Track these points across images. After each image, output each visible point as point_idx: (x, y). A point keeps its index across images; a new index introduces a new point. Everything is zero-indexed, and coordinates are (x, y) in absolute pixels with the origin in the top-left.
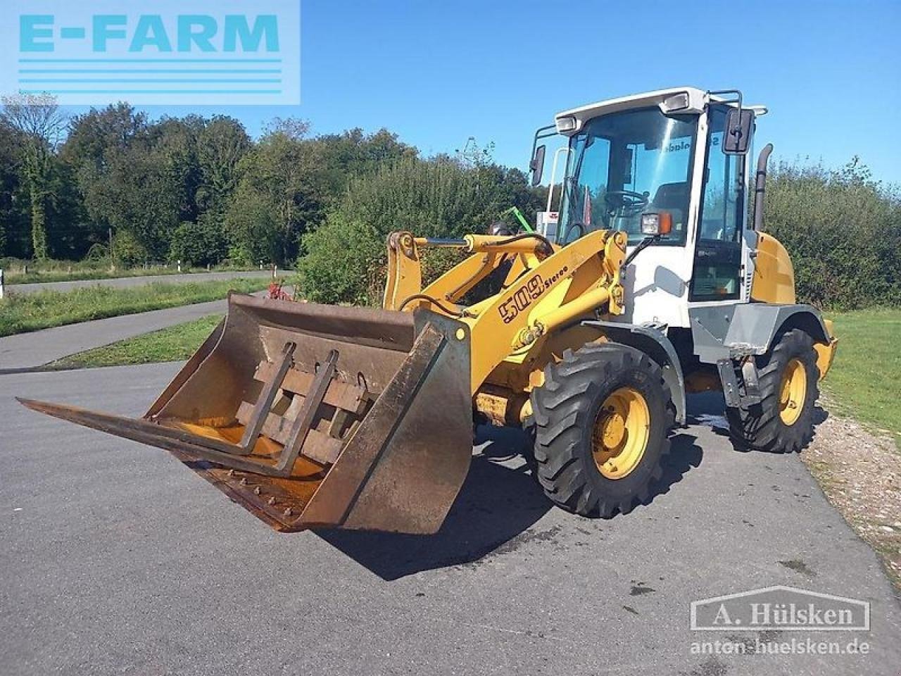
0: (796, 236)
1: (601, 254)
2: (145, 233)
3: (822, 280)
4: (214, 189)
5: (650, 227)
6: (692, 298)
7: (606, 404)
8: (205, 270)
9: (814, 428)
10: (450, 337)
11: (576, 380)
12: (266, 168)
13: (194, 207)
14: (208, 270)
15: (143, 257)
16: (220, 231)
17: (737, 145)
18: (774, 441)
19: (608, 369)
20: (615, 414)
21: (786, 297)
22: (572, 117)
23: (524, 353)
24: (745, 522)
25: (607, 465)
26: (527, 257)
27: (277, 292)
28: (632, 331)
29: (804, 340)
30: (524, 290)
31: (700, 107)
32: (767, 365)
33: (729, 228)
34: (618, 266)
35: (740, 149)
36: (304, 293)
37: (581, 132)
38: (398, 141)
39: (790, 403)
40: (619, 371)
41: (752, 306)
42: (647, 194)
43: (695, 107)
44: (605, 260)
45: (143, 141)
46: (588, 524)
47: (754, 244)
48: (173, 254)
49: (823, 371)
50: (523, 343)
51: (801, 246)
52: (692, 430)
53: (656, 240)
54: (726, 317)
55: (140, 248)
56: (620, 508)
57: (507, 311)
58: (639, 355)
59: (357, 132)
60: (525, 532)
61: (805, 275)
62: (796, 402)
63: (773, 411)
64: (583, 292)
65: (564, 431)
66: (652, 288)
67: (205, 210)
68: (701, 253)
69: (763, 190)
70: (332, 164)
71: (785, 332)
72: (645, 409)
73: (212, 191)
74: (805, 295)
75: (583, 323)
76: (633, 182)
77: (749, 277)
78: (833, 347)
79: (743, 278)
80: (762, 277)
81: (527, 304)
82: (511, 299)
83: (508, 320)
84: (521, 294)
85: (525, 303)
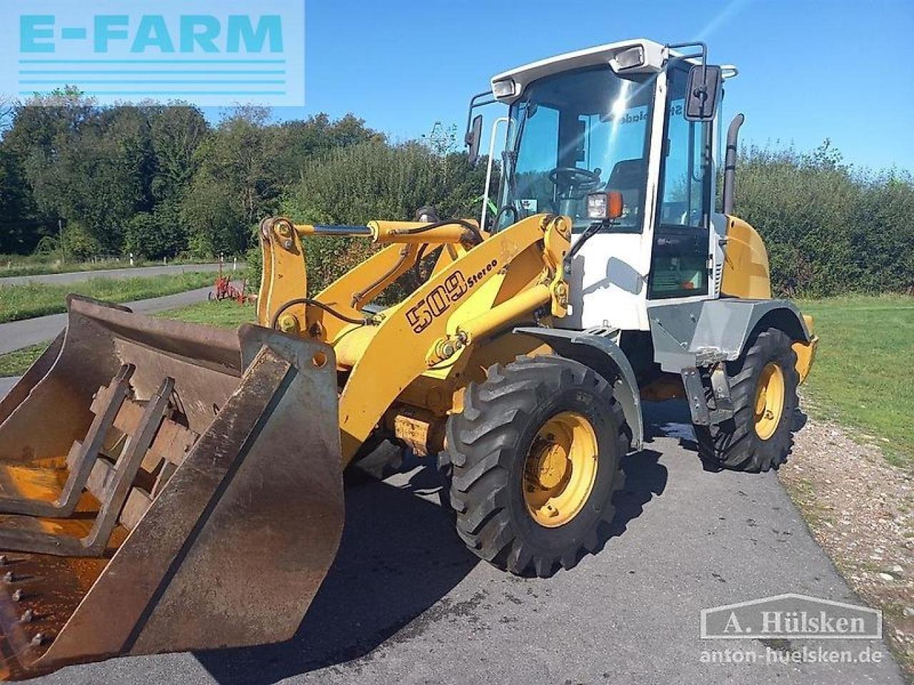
0: (768, 222)
1: (540, 243)
2: (97, 225)
3: (794, 266)
4: (171, 178)
5: (597, 209)
6: (651, 296)
7: (543, 432)
8: (162, 263)
9: (793, 436)
10: (301, 364)
11: (501, 406)
12: (226, 157)
13: (150, 197)
14: (165, 263)
15: (97, 250)
16: (178, 222)
17: (702, 109)
18: (749, 460)
19: (541, 391)
20: (554, 444)
21: (760, 291)
22: (510, 80)
23: (448, 366)
24: (715, 575)
25: (544, 510)
26: (456, 249)
27: (225, 287)
28: (573, 341)
29: (782, 339)
30: (440, 289)
31: (657, 63)
32: (739, 372)
33: (695, 211)
34: (560, 258)
35: (705, 114)
36: (254, 288)
37: (521, 98)
38: (366, 126)
39: (766, 413)
40: (556, 392)
41: (721, 303)
42: (598, 171)
43: (652, 64)
44: (545, 251)
45: (95, 127)
46: (523, 585)
47: (725, 228)
48: (128, 246)
49: (802, 373)
50: (440, 357)
51: (774, 232)
52: (658, 444)
53: (606, 226)
54: (692, 316)
55: (93, 240)
56: (561, 562)
57: (417, 318)
58: (582, 371)
59: (322, 117)
60: (437, 604)
61: (777, 262)
62: (773, 412)
63: (747, 425)
64: (520, 290)
65: (483, 475)
66: (604, 284)
67: (162, 199)
68: (661, 241)
69: (733, 168)
70: (296, 151)
71: (761, 332)
72: (592, 435)
73: (170, 180)
74: (777, 282)
75: (514, 331)
76: (586, 159)
77: (718, 268)
78: (813, 347)
79: (712, 270)
80: (733, 269)
81: (445, 308)
82: (423, 302)
83: (419, 329)
84: (436, 296)
85: (442, 306)
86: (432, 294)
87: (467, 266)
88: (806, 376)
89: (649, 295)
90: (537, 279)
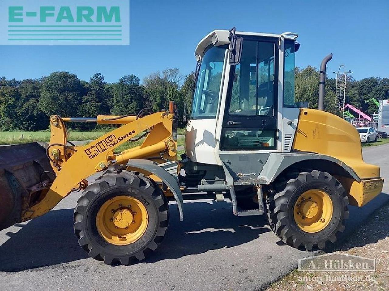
1: (161, 124)
30: (103, 142)
49: (360, 199)
54: (259, 160)
57: (91, 152)
62: (326, 218)
66: (202, 142)
72: (145, 209)
77: (288, 136)
78: (364, 184)
79: (278, 137)
80: (306, 137)
81: (105, 149)
82: (94, 146)
83: (92, 157)
84: (101, 144)
85: (104, 148)
86: (99, 144)
87: (117, 133)
88: (363, 201)
89: (222, 148)
90: (167, 139)
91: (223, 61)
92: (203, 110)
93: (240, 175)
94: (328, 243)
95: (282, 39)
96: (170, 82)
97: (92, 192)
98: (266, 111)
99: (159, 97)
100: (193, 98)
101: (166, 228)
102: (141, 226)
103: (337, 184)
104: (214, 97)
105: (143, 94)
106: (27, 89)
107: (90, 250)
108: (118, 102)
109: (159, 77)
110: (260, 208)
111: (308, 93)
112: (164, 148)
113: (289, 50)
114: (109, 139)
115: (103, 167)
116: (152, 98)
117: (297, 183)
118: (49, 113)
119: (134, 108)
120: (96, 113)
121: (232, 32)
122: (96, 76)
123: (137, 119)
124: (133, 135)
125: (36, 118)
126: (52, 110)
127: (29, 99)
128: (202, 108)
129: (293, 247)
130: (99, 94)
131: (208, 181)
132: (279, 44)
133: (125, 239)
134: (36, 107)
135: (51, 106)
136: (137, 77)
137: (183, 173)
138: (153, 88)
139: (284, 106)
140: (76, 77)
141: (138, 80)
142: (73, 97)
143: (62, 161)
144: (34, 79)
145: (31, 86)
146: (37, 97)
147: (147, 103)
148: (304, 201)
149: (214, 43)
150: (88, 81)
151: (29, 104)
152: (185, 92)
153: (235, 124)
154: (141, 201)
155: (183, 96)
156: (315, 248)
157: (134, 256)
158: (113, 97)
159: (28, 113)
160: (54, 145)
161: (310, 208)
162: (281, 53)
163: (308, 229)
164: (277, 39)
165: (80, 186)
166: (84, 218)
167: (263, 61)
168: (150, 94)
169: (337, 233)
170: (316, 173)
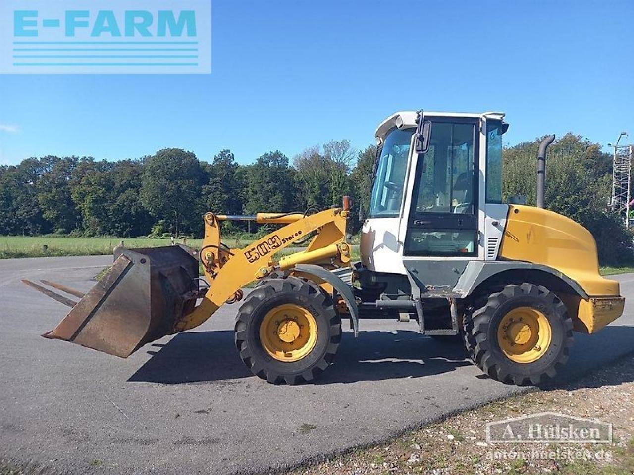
1: (333, 223)
10: (136, 262)
30: (265, 244)
39: (536, 346)
40: (279, 292)
49: (590, 324)
54: (454, 269)
57: (251, 256)
62: (542, 346)
66: (381, 246)
68: (416, 222)
72: (313, 320)
77: (492, 240)
78: (594, 303)
79: (479, 241)
80: (518, 241)
81: (268, 252)
82: (254, 249)
83: (252, 261)
84: (262, 246)
85: (266, 251)
86: (260, 245)
87: (282, 233)
88: (594, 325)
89: (406, 253)
90: (338, 242)
91: (410, 144)
92: (384, 206)
93: (429, 287)
94: (544, 376)
95: (484, 120)
96: (336, 161)
97: (257, 299)
98: (464, 208)
99: (317, 187)
100: (371, 192)
101: (338, 345)
102: (308, 342)
103: (556, 301)
104: (397, 191)
105: (294, 182)
106: (123, 174)
107: (253, 364)
108: (255, 193)
109: (318, 154)
110: (453, 328)
111: (558, 180)
112: (335, 252)
113: (495, 132)
114: (272, 241)
115: (265, 273)
116: (307, 188)
117: (501, 298)
118: (153, 210)
119: (279, 203)
120: (221, 210)
121: (420, 114)
122: (222, 154)
123: (304, 217)
124: (300, 236)
125: (134, 219)
126: (158, 207)
127: (126, 190)
128: (383, 204)
129: (497, 380)
130: (227, 181)
131: (389, 295)
132: (481, 126)
133: (290, 355)
134: (135, 201)
135: (157, 200)
136: (284, 156)
137: (358, 285)
138: (308, 172)
139: (487, 202)
140: (194, 156)
141: (286, 160)
142: (188, 186)
143: (216, 266)
144: (134, 159)
145: (129, 170)
146: (137, 187)
147: (298, 195)
148: (513, 322)
149: (398, 126)
150: (211, 162)
151: (125, 197)
152: (358, 177)
153: (423, 224)
154: (310, 312)
155: (355, 183)
156: (526, 382)
157: (301, 375)
158: (247, 187)
159: (123, 210)
160: (207, 247)
161: (520, 332)
162: (483, 138)
163: (518, 358)
164: (478, 119)
165: (236, 297)
166: (247, 327)
167: (464, 143)
168: (303, 181)
169: (557, 365)
170: (527, 286)
